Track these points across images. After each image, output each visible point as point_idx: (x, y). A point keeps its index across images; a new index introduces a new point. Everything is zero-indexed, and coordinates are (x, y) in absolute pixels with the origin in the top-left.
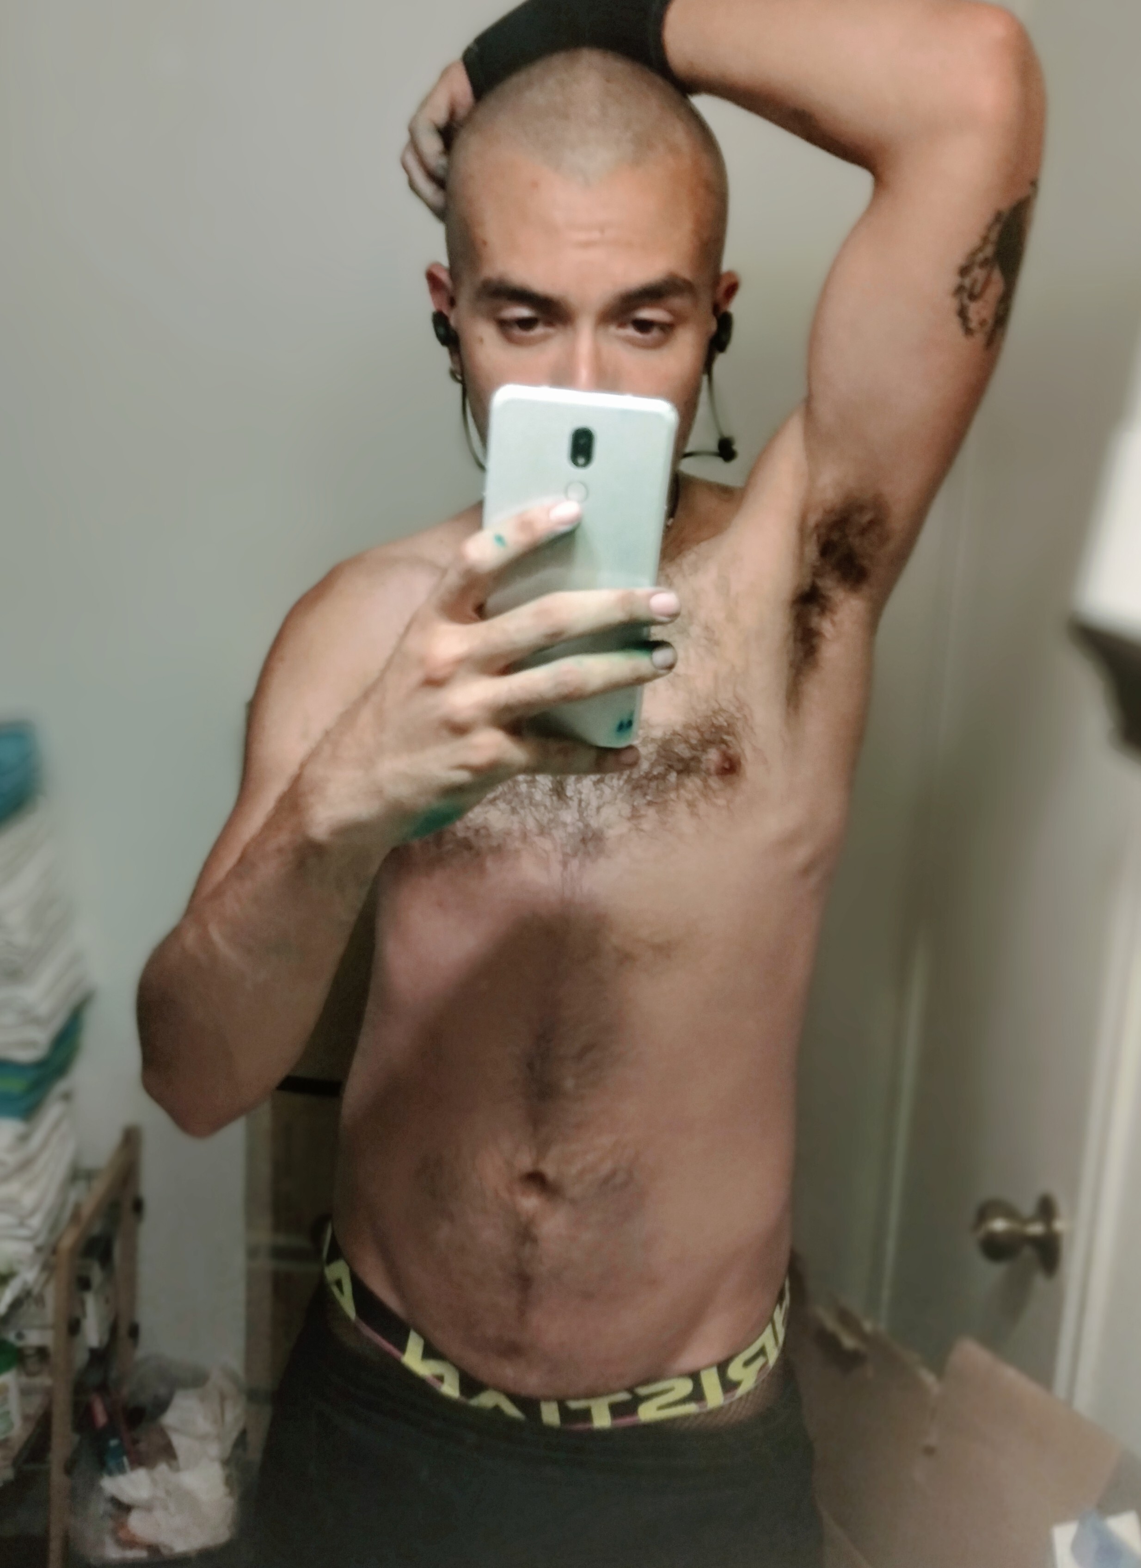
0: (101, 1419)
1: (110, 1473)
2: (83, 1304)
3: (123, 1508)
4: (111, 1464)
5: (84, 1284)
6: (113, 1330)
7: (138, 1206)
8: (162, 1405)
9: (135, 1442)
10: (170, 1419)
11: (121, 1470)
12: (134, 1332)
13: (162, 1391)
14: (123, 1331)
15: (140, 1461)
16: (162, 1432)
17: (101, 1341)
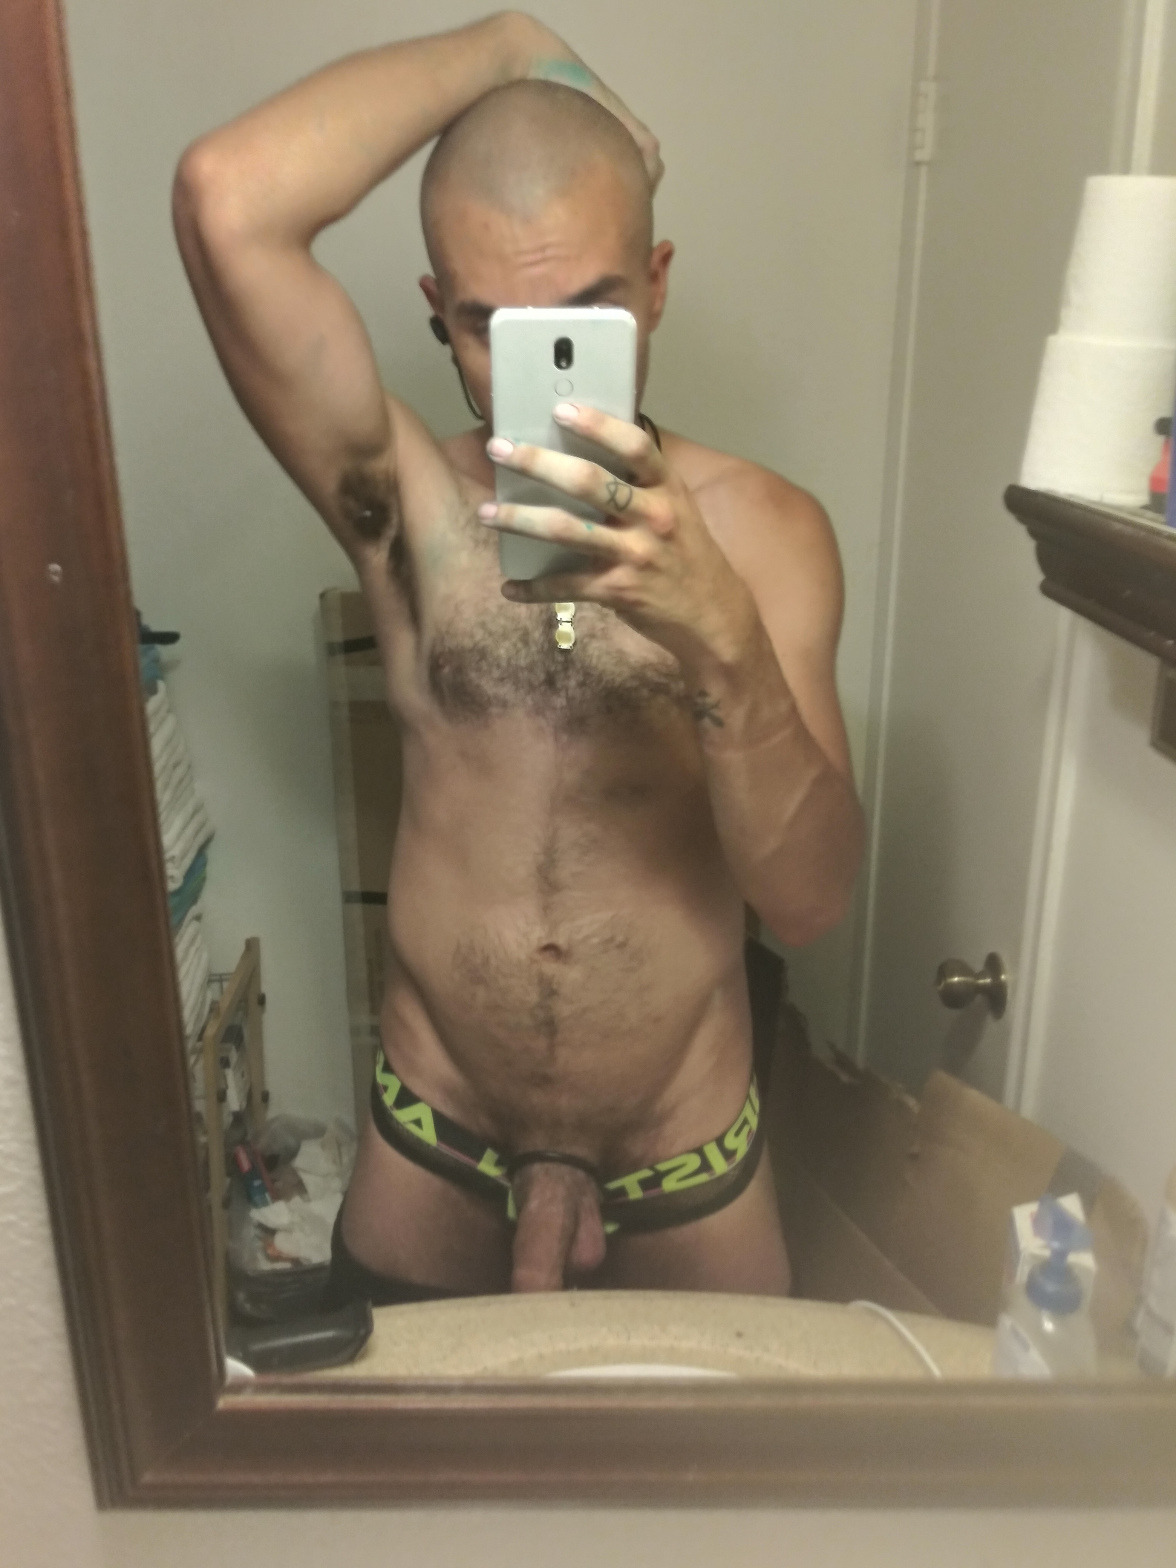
0: (246, 1165)
1: (256, 1206)
2: (225, 1078)
3: (269, 1232)
4: (257, 1198)
5: (225, 1063)
6: (249, 1097)
7: (262, 1001)
8: (293, 1153)
9: (274, 1181)
10: (299, 1162)
11: (265, 1204)
12: (266, 1097)
13: (291, 1141)
14: (257, 1097)
15: (277, 1196)
16: (294, 1172)
17: (241, 1106)
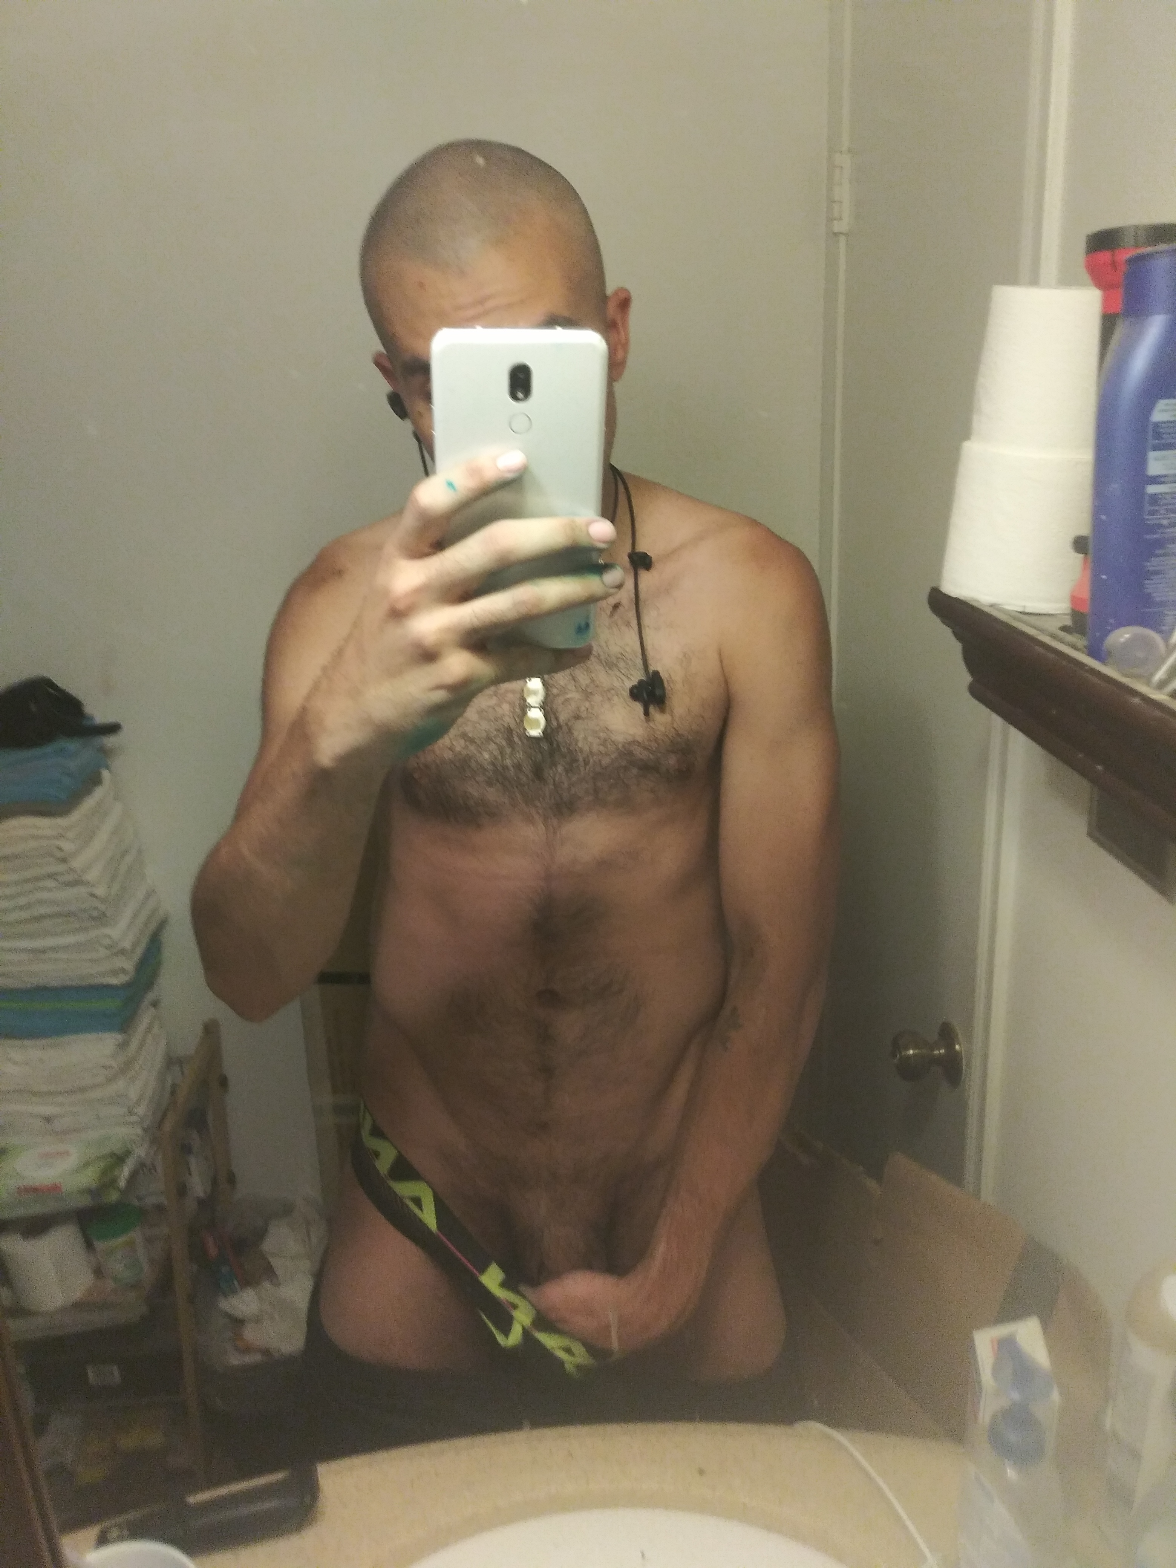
0: (213, 1251)
1: (225, 1295)
2: (187, 1166)
3: (238, 1323)
4: (225, 1287)
5: (186, 1149)
6: (215, 1182)
7: (223, 1082)
8: (261, 1234)
9: (242, 1267)
10: (268, 1245)
11: (234, 1292)
13: (259, 1223)
14: (222, 1180)
15: (248, 1281)
16: (263, 1256)
17: (205, 1192)
